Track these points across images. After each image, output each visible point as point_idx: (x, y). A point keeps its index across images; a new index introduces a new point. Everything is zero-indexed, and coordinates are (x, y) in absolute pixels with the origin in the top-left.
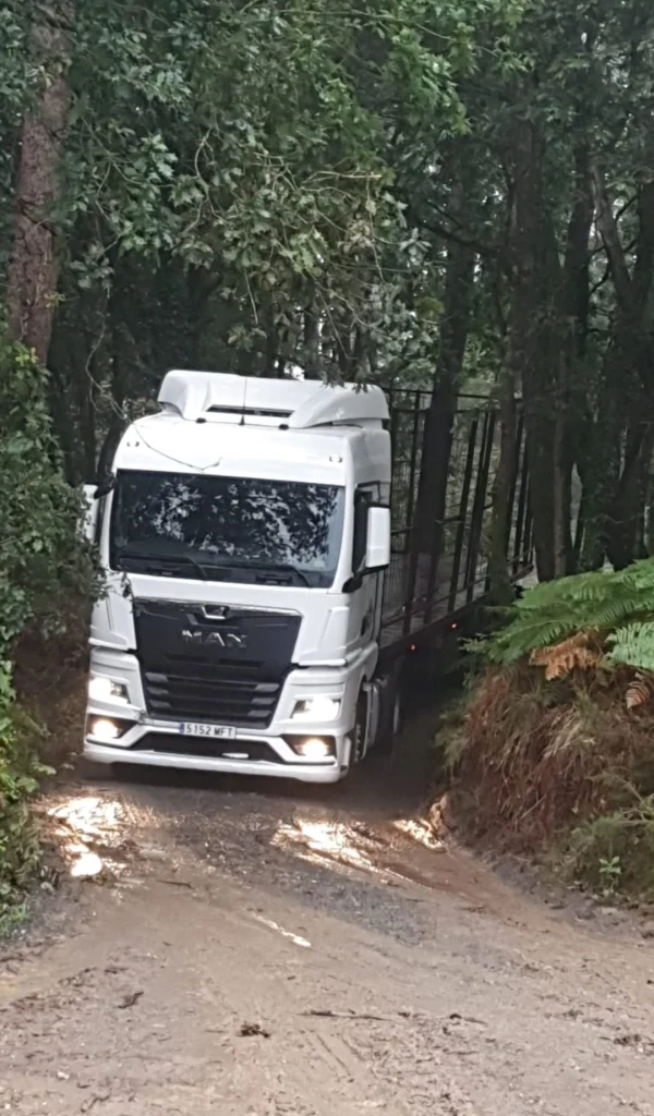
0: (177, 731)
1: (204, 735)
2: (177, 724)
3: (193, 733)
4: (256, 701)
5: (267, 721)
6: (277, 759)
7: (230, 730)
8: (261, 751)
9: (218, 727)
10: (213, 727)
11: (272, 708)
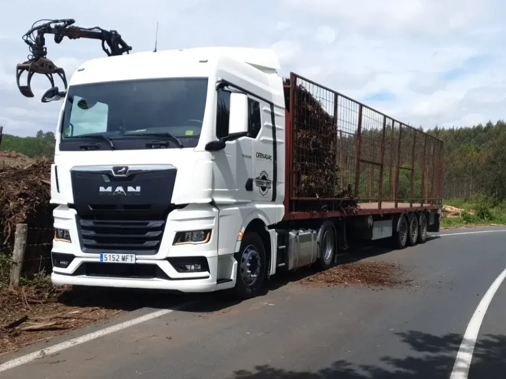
0: (98, 260)
1: (115, 262)
2: (99, 255)
3: (108, 261)
4: (149, 234)
5: (156, 249)
6: (164, 276)
7: (132, 256)
8: (153, 271)
9: (124, 255)
10: (121, 255)
11: (160, 238)
